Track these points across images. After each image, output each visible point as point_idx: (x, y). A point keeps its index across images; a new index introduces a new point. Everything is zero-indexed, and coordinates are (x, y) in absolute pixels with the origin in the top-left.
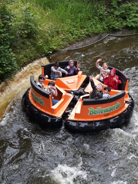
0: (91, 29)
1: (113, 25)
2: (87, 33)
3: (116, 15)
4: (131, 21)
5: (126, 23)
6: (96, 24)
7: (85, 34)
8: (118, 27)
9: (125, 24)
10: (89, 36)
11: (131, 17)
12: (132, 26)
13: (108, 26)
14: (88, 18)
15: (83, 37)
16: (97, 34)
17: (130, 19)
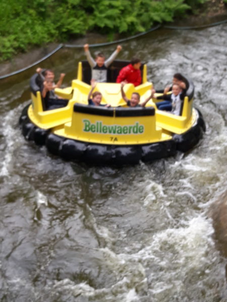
2: (16, 44)
3: (72, 5)
4: (103, 15)
5: (94, 19)
6: (33, 24)
7: (12, 46)
9: (91, 22)
10: (20, 51)
11: (102, 8)
12: (106, 27)
13: (58, 28)
14: (14, 12)
15: (8, 53)
16: (37, 46)
17: (101, 12)
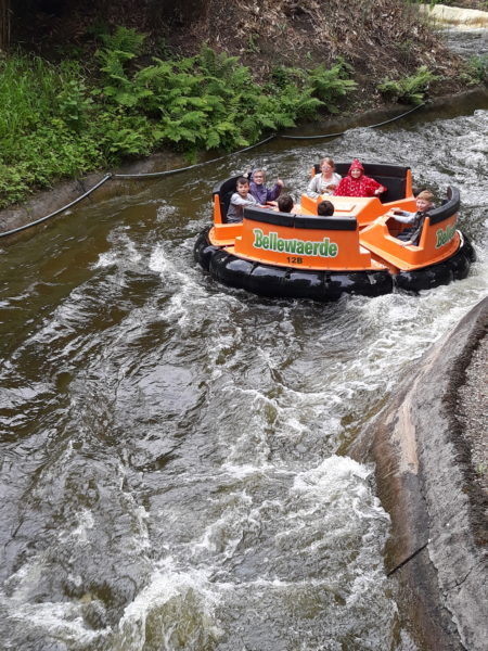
0: (44, 162)
1: (121, 140)
3: (125, 106)
4: (179, 122)
5: (162, 130)
7: (23, 180)
8: (138, 147)
9: (158, 135)
10: (39, 187)
11: (176, 110)
12: (184, 141)
13: (102, 147)
14: (27, 124)
15: (18, 191)
16: (67, 178)
17: (174, 118)
